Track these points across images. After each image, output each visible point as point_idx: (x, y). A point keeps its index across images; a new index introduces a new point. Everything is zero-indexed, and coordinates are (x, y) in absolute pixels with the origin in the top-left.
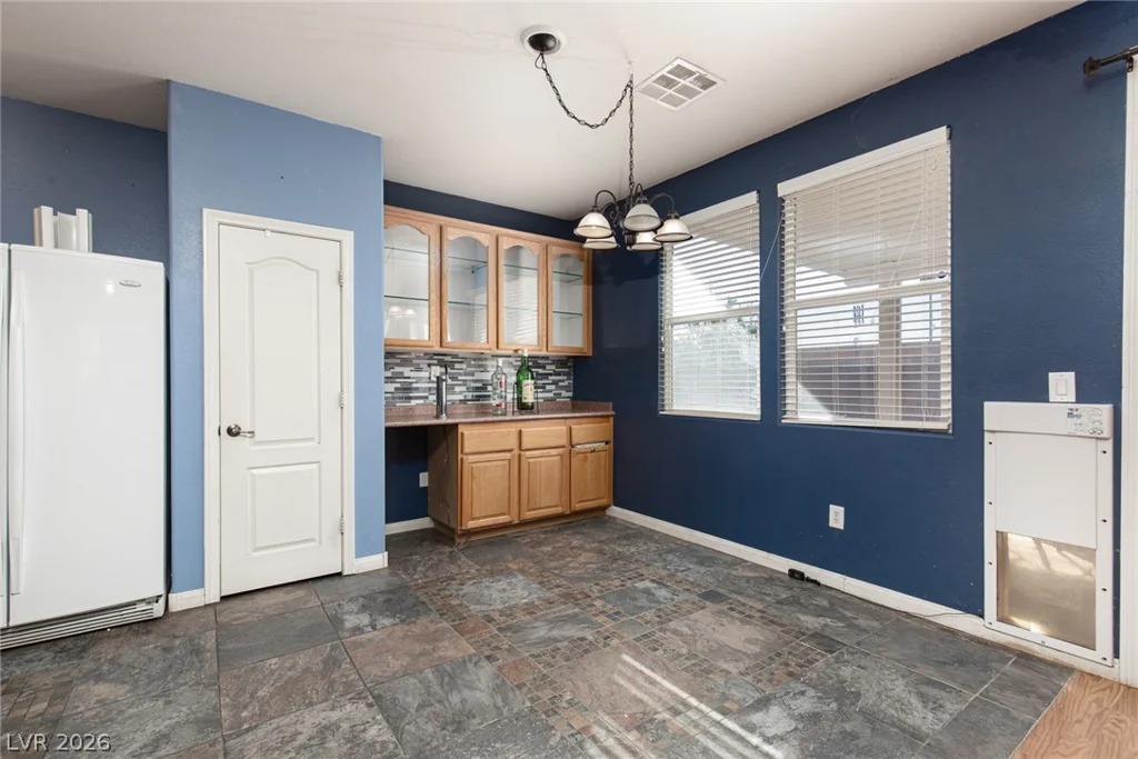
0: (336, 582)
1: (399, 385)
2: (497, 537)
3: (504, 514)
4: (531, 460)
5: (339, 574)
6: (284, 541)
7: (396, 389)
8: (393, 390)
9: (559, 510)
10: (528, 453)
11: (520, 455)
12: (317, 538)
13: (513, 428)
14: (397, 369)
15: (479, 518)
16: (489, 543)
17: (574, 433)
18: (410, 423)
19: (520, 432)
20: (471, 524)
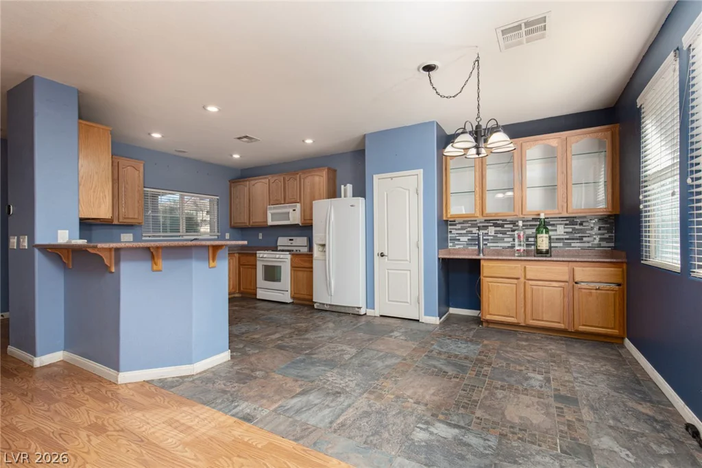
0: (415, 323)
1: (470, 238)
2: (508, 329)
3: (513, 317)
4: (534, 287)
5: (418, 321)
6: (398, 300)
7: (468, 239)
8: (466, 240)
9: (562, 326)
10: (531, 282)
11: (525, 282)
12: (409, 301)
13: (519, 265)
14: (469, 229)
15: (494, 315)
16: (501, 332)
17: (576, 273)
18: (452, 257)
19: (525, 267)
20: (488, 317)
